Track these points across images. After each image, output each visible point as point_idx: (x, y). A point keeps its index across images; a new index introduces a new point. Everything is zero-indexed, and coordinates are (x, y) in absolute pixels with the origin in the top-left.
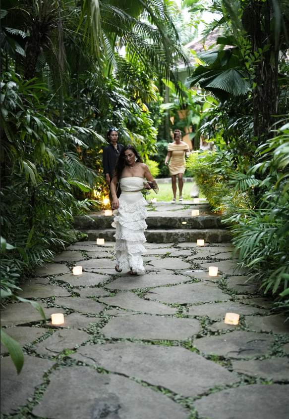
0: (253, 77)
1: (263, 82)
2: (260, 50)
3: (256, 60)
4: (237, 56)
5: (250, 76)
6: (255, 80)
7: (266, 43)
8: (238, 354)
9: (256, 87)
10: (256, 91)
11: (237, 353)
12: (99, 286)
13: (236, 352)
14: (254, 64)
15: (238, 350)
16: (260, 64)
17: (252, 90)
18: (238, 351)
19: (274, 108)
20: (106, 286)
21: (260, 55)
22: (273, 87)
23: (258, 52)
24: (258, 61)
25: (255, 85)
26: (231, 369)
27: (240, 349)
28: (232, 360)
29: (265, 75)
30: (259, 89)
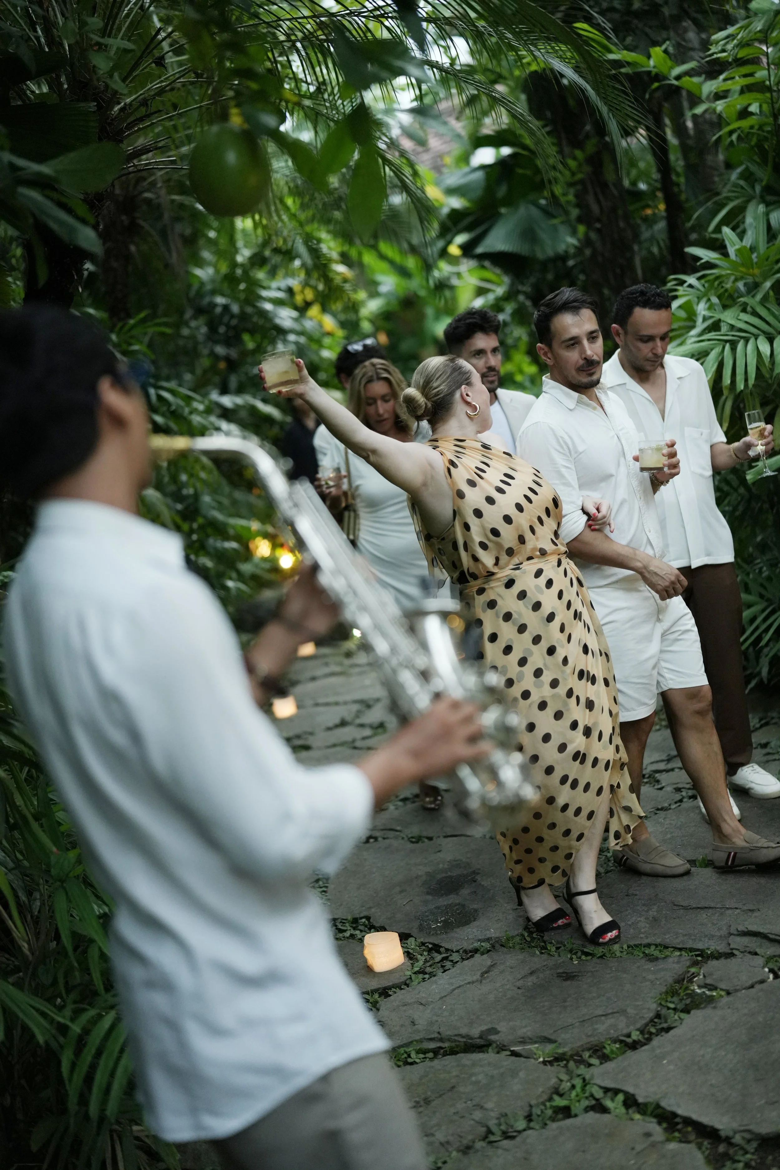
0: (575, 212)
1: (599, 220)
2: (578, 153)
3: (573, 174)
4: (528, 172)
5: (567, 213)
6: (580, 220)
7: (587, 137)
8: (667, 764)
9: (586, 235)
10: (587, 242)
11: (666, 762)
12: (343, 723)
13: (662, 761)
14: (571, 185)
15: (664, 757)
16: (582, 182)
17: (579, 240)
18: (666, 758)
19: (633, 269)
20: (358, 721)
21: (580, 165)
22: (622, 224)
23: (575, 158)
24: (579, 176)
25: (581, 229)
26: (659, 786)
27: (669, 755)
28: (657, 775)
29: (599, 202)
30: (593, 236)
